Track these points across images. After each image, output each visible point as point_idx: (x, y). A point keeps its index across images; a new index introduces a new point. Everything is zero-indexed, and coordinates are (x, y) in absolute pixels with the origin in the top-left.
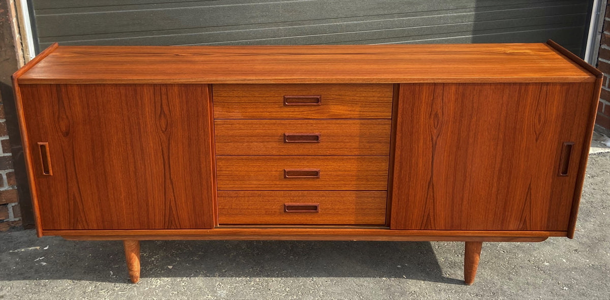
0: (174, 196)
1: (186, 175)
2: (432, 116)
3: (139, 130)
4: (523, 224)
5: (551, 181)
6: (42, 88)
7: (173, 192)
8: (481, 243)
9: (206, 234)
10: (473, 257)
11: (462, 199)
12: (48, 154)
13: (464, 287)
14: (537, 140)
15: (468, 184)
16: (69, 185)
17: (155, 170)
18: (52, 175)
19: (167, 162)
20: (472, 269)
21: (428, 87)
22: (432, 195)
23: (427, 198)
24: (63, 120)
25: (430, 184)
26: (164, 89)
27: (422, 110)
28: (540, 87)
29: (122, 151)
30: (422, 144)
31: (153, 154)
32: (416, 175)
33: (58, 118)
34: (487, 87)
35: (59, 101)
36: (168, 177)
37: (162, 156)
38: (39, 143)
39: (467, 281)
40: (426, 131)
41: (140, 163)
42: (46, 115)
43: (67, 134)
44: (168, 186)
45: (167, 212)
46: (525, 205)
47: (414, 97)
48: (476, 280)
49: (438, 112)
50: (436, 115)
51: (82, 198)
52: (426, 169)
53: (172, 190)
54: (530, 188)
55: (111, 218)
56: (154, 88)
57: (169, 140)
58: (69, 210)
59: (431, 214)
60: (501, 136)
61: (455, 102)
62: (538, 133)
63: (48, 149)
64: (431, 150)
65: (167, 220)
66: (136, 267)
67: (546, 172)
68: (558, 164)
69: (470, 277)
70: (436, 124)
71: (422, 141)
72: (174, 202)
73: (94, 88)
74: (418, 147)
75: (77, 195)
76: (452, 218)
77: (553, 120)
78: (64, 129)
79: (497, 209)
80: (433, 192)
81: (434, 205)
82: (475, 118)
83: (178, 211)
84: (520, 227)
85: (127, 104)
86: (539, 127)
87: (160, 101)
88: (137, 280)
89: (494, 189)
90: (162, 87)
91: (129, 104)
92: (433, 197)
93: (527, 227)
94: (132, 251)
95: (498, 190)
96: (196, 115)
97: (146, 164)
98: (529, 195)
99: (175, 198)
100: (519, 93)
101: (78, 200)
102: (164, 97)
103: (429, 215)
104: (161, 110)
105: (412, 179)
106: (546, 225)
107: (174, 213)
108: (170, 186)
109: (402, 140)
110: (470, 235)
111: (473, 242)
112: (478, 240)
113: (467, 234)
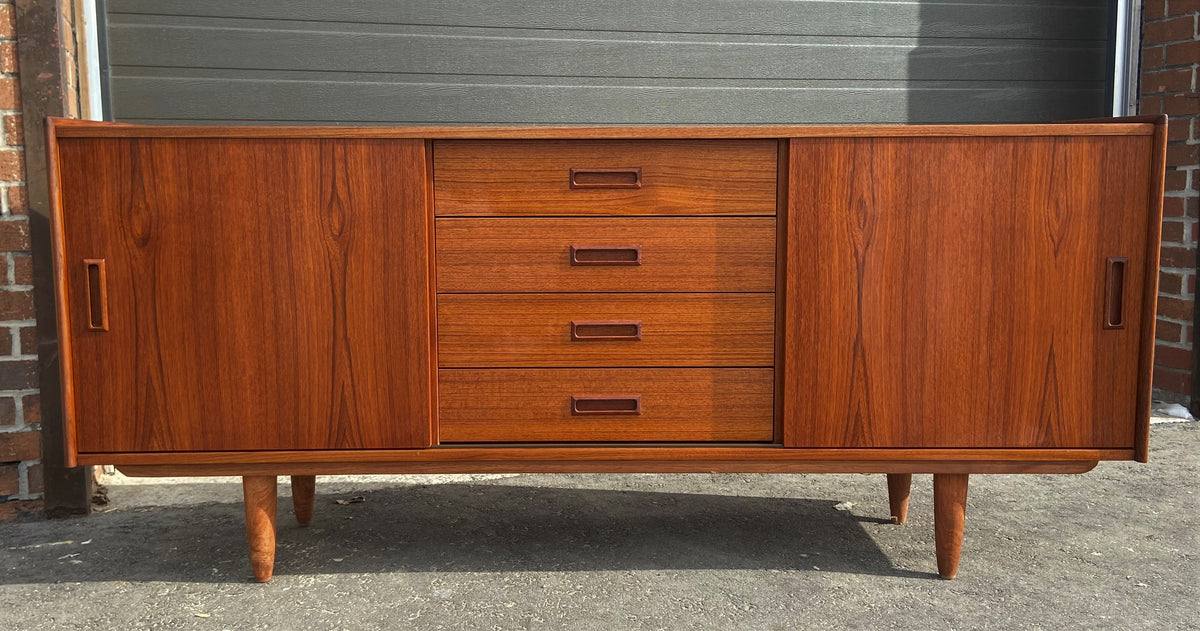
0: (352, 375)
1: (376, 329)
2: (854, 204)
3: (289, 233)
4: (1046, 435)
5: (1091, 338)
6: (102, 148)
7: (351, 367)
8: (964, 478)
9: (414, 459)
10: (952, 513)
11: (922, 379)
12: (103, 284)
13: (939, 583)
14: (1056, 253)
15: (932, 346)
16: (141, 351)
17: (315, 318)
18: (107, 328)
19: (339, 301)
20: (952, 542)
21: (842, 145)
22: (862, 370)
23: (853, 376)
24: (138, 212)
25: (858, 347)
26: (339, 149)
27: (834, 191)
28: (1052, 144)
29: (251, 278)
30: (836, 262)
31: (312, 284)
32: (830, 329)
33: (130, 209)
34: (953, 145)
35: (133, 172)
36: (340, 334)
37: (330, 288)
38: (86, 261)
39: (945, 570)
40: (844, 237)
41: (287, 304)
42: (105, 202)
43: (145, 241)
44: (341, 353)
45: (337, 410)
46: (1045, 391)
47: (818, 165)
48: (959, 572)
49: (865, 195)
50: (861, 202)
51: (166, 379)
52: (847, 316)
53: (347, 363)
54: (1051, 355)
55: (222, 425)
56: (321, 148)
57: (346, 255)
58: (137, 407)
59: (863, 412)
60: (987, 245)
61: (896, 175)
62: (1056, 239)
63: (103, 272)
64: (855, 274)
65: (335, 428)
66: (267, 542)
67: (1080, 321)
68: (1101, 303)
69: (950, 560)
70: (862, 222)
71: (836, 256)
72: (350, 389)
73: (203, 146)
74: (830, 267)
75: (154, 374)
76: (905, 421)
77: (1083, 213)
78: (140, 232)
79: (992, 402)
80: (864, 364)
81: (867, 394)
82: (936, 208)
83: (359, 409)
84: (1041, 441)
85: (266, 180)
86: (1057, 228)
87: (330, 174)
88: (267, 574)
89: (983, 358)
90: (336, 146)
91: (270, 180)
92: (865, 374)
93: (1053, 439)
94: (260, 505)
95: (991, 359)
96: (400, 204)
97: (298, 304)
98: (1051, 371)
99: (352, 380)
100: (1015, 156)
101: (156, 384)
102: (339, 165)
103: (858, 415)
104: (333, 192)
105: (821, 338)
106: (1091, 435)
107: (351, 413)
108: (345, 353)
109: (798, 254)
110: (942, 457)
111: (949, 476)
112: (959, 469)
113: (936, 457)
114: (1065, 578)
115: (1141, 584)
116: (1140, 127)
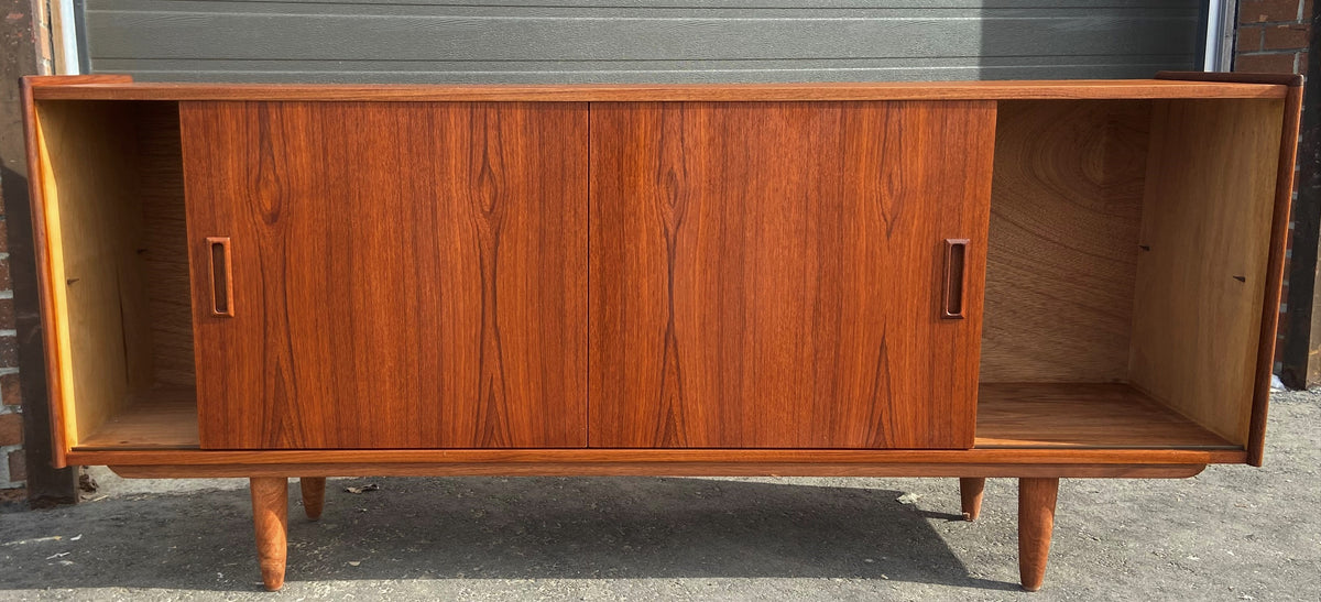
0: (501, 367)
1: (529, 318)
3: (434, 210)
6: (228, 111)
7: (500, 358)
8: (1055, 482)
10: (1039, 519)
12: (229, 265)
13: (1023, 595)
16: (269, 340)
17: (462, 304)
18: (233, 315)
19: (489, 286)
20: (1038, 550)
24: (266, 187)
26: (492, 114)
29: (391, 259)
31: (459, 267)
33: (258, 181)
35: (261, 141)
36: (489, 322)
37: (479, 271)
38: (210, 239)
39: (1028, 581)
41: (431, 290)
42: (230, 173)
43: (273, 218)
44: (490, 343)
45: (484, 405)
48: (1045, 582)
51: (296, 371)
53: (496, 354)
55: (358, 420)
56: (472, 113)
57: (497, 234)
58: (265, 401)
63: (228, 253)
65: (482, 426)
69: (1034, 570)
72: (499, 383)
73: (340, 111)
75: (284, 364)
78: (269, 208)
83: (508, 405)
85: (410, 151)
87: (482, 142)
90: (488, 110)
91: (415, 150)
97: (444, 290)
99: (502, 373)
101: (286, 376)
102: (492, 133)
104: (484, 162)
107: (499, 409)
108: (494, 343)
110: (1033, 460)
111: (1038, 480)
112: (1049, 473)
113: (1025, 460)
114: (1162, 590)
115: (1246, 597)
116: (1271, 89)
